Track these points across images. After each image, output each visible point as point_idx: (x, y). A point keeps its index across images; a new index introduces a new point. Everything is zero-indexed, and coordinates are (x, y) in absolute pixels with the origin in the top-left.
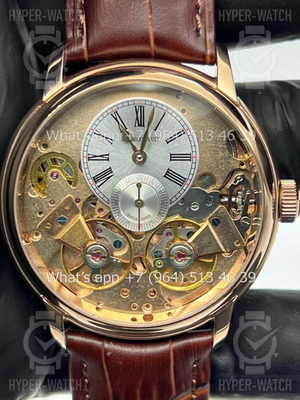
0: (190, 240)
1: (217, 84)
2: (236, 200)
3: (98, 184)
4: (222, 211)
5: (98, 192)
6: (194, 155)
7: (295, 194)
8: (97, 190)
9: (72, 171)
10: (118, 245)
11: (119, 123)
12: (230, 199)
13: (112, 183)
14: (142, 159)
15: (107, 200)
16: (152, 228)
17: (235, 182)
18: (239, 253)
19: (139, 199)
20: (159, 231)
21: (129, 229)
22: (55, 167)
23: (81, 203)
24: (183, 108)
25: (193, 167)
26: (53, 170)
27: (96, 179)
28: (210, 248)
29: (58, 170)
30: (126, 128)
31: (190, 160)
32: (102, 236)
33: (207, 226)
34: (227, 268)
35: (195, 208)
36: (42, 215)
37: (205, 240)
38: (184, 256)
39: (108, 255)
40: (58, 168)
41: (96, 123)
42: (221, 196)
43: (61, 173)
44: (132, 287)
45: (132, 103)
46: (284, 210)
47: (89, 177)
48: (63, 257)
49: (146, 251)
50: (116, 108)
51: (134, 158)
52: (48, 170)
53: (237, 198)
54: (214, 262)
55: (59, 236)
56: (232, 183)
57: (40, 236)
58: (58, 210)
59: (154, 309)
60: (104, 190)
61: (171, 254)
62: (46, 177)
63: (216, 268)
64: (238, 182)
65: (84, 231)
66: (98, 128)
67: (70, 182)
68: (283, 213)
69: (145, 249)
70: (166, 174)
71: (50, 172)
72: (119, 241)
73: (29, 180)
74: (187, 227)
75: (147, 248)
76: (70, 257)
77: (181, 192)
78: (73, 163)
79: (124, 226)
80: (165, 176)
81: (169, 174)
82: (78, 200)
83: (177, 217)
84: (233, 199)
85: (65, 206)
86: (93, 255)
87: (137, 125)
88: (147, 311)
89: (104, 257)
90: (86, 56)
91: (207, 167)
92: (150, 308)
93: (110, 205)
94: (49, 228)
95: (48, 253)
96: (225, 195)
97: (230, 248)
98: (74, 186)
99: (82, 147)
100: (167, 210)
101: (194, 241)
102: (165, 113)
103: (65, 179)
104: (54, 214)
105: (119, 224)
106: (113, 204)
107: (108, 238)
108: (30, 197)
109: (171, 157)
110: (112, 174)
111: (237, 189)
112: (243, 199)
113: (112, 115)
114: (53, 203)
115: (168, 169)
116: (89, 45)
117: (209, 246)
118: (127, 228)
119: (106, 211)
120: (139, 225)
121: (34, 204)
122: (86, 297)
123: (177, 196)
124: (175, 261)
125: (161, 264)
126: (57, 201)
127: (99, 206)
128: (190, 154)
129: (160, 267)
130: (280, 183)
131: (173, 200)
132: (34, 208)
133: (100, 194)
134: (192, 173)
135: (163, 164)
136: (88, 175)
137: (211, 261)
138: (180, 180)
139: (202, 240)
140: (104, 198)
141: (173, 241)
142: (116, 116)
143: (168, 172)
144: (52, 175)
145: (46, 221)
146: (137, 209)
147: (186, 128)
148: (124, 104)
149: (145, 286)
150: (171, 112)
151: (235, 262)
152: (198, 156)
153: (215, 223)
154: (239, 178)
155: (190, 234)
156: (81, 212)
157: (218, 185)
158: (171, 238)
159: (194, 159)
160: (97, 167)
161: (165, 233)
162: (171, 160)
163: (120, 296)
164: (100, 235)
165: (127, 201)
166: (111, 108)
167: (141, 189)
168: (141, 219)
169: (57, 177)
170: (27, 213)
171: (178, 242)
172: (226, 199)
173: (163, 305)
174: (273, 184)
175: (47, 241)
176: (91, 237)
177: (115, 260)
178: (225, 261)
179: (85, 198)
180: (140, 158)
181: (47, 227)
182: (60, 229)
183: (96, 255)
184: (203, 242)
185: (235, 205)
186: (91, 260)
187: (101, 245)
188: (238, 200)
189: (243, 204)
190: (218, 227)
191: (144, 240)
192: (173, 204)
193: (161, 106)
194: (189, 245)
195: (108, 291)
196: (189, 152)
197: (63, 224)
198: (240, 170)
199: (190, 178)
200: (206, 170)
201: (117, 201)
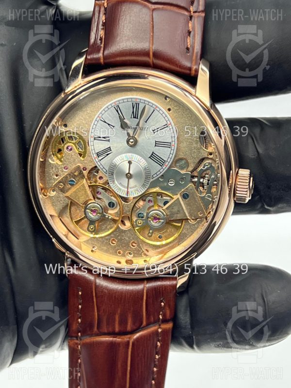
0: (165, 208)
1: (196, 92)
2: (203, 181)
3: (100, 158)
4: (191, 188)
5: (99, 164)
6: (173, 144)
7: (248, 181)
8: (98, 163)
9: (82, 147)
10: (111, 205)
11: (119, 114)
12: (199, 180)
13: (110, 159)
14: (133, 143)
15: (105, 171)
16: (137, 195)
17: (204, 167)
18: (202, 221)
19: (129, 173)
20: (142, 197)
21: (120, 194)
22: (71, 142)
23: (87, 171)
24: (168, 107)
25: (172, 153)
26: (69, 144)
27: (98, 155)
28: (178, 215)
29: (72, 145)
30: (124, 119)
31: (170, 147)
32: (100, 197)
33: (178, 198)
34: (191, 232)
35: (172, 184)
36: (57, 177)
37: (175, 209)
38: (159, 219)
39: (103, 212)
40: (73, 143)
41: (103, 113)
42: (193, 177)
43: (75, 147)
44: (119, 238)
45: (130, 100)
46: (237, 192)
47: (94, 153)
48: (70, 210)
49: (132, 212)
50: (118, 102)
51: (128, 142)
52: (65, 144)
53: (204, 180)
54: (181, 226)
55: (68, 194)
56: (202, 168)
57: (55, 192)
58: (69, 174)
59: (134, 256)
60: (104, 163)
61: (149, 216)
62: (63, 149)
63: (182, 230)
64: (206, 167)
65: (86, 192)
66: (103, 116)
67: (80, 155)
68: (237, 195)
69: (131, 211)
70: (151, 156)
71: (66, 146)
72: (113, 203)
73: (50, 150)
74: (164, 198)
75: (132, 210)
76: (76, 210)
77: (161, 171)
78: (84, 141)
79: (116, 192)
80: (150, 157)
81: (153, 156)
82: (85, 169)
83: (157, 189)
84: (201, 180)
85: (75, 172)
86: (92, 211)
87: (133, 117)
88: (130, 257)
89: (100, 213)
90: (102, 61)
91: (183, 153)
92: (132, 255)
93: (107, 175)
94: (62, 187)
95: (60, 206)
96: (196, 176)
97: (194, 217)
98: (83, 157)
99: (91, 129)
100: (149, 183)
101: (167, 208)
102: (154, 110)
103: (77, 152)
104: (66, 177)
105: (113, 190)
106: (110, 174)
107: (105, 200)
108: (50, 163)
109: (156, 144)
110: (111, 152)
111: (205, 173)
112: (208, 180)
113: (115, 108)
114: (67, 169)
115: (153, 153)
116: (105, 54)
117: (178, 213)
118: (118, 193)
119: (105, 179)
120: (128, 192)
121: (52, 168)
122: (84, 242)
123: (158, 174)
124: (152, 221)
125: (141, 223)
126: (70, 168)
127: (100, 174)
128: (170, 143)
129: (140, 225)
130: (238, 171)
131: (154, 176)
132: (52, 171)
133: (101, 166)
134: (170, 157)
135: (149, 148)
136: (93, 151)
137: (180, 225)
138: (160, 162)
139: (173, 208)
140: (104, 169)
141: (153, 206)
142: (118, 109)
143: (152, 154)
144: (67, 148)
145: (60, 182)
146: (127, 180)
147: (169, 123)
148: (125, 101)
149: (129, 238)
150: (158, 110)
151: (198, 228)
152: (176, 145)
153: (185, 196)
154: (207, 164)
155: (166, 203)
156: (86, 177)
157: (191, 169)
158: (151, 204)
159: (173, 147)
160: (100, 146)
161: (147, 200)
162: (155, 146)
163: (109, 244)
164: (99, 196)
165: (120, 173)
166: (115, 103)
167: (131, 165)
168: (129, 188)
169: (71, 149)
170: (47, 175)
171: (156, 208)
172: (196, 179)
173: (141, 254)
174: (231, 172)
175: (59, 197)
176: (91, 197)
177: (107, 216)
178: (190, 226)
179: (90, 168)
180: (132, 142)
181: (60, 186)
182: (69, 189)
183: (93, 211)
184: (173, 210)
185: (202, 185)
186: (90, 214)
187: (98, 204)
188: (205, 181)
189: (208, 184)
190: (187, 200)
191: (131, 204)
192: (154, 179)
193: (151, 105)
194: (163, 211)
195: (101, 239)
196: (170, 141)
197: (72, 185)
198: (208, 158)
199: (169, 161)
200: (181, 156)
201: (113, 172)
